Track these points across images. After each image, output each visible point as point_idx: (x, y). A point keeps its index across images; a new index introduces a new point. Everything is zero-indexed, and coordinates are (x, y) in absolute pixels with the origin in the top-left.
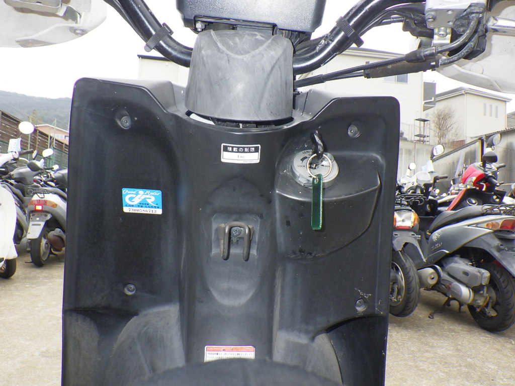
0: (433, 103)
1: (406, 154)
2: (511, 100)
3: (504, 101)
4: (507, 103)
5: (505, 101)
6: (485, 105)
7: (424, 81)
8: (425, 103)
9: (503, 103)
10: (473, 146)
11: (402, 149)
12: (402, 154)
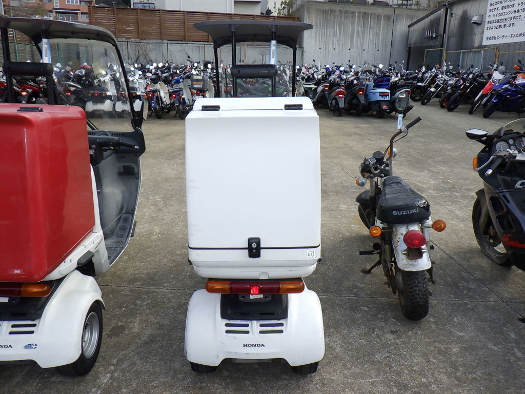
1: (384, 20)
10: (439, 12)
11: (381, 16)
12: (381, 20)
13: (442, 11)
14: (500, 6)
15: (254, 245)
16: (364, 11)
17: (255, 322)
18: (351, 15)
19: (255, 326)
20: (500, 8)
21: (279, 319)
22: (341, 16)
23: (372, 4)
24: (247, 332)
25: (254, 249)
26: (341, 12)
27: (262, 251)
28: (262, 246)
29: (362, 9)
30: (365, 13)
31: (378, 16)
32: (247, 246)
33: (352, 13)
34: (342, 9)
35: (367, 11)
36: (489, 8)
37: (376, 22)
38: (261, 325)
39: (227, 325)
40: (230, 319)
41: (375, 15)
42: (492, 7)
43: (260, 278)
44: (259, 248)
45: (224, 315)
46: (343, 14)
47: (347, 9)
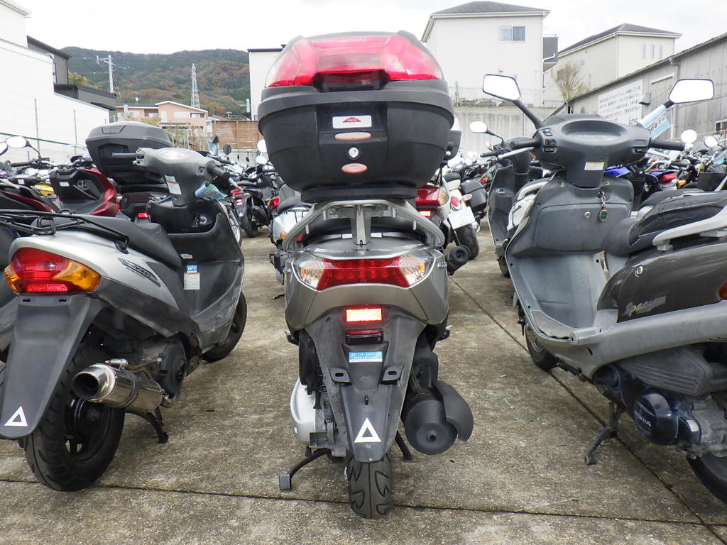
0: (555, 60)
1: (513, 120)
2: (680, 35)
3: (672, 37)
4: (676, 40)
5: (674, 38)
6: (645, 46)
7: (544, 36)
8: (545, 61)
9: (671, 41)
11: (509, 117)
12: (509, 120)
13: (565, 109)
14: (606, 103)
16: (489, 112)
18: (475, 117)
20: (607, 105)
22: (465, 119)
23: (500, 105)
26: (464, 114)
29: (487, 110)
30: (490, 115)
31: (506, 117)
33: (477, 115)
34: (465, 112)
35: (492, 112)
36: (600, 105)
37: (504, 123)
41: (502, 115)
42: (602, 104)
46: (467, 117)
47: (472, 112)
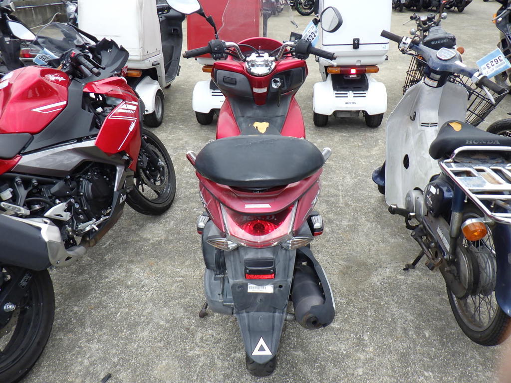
15: (356, 42)
17: (351, 92)
19: (350, 94)
21: (364, 91)
24: (347, 97)
25: (356, 45)
27: (360, 46)
28: (360, 43)
32: (352, 43)
38: (354, 94)
39: (336, 94)
40: (337, 91)
43: (357, 65)
44: (358, 44)
45: (335, 89)
